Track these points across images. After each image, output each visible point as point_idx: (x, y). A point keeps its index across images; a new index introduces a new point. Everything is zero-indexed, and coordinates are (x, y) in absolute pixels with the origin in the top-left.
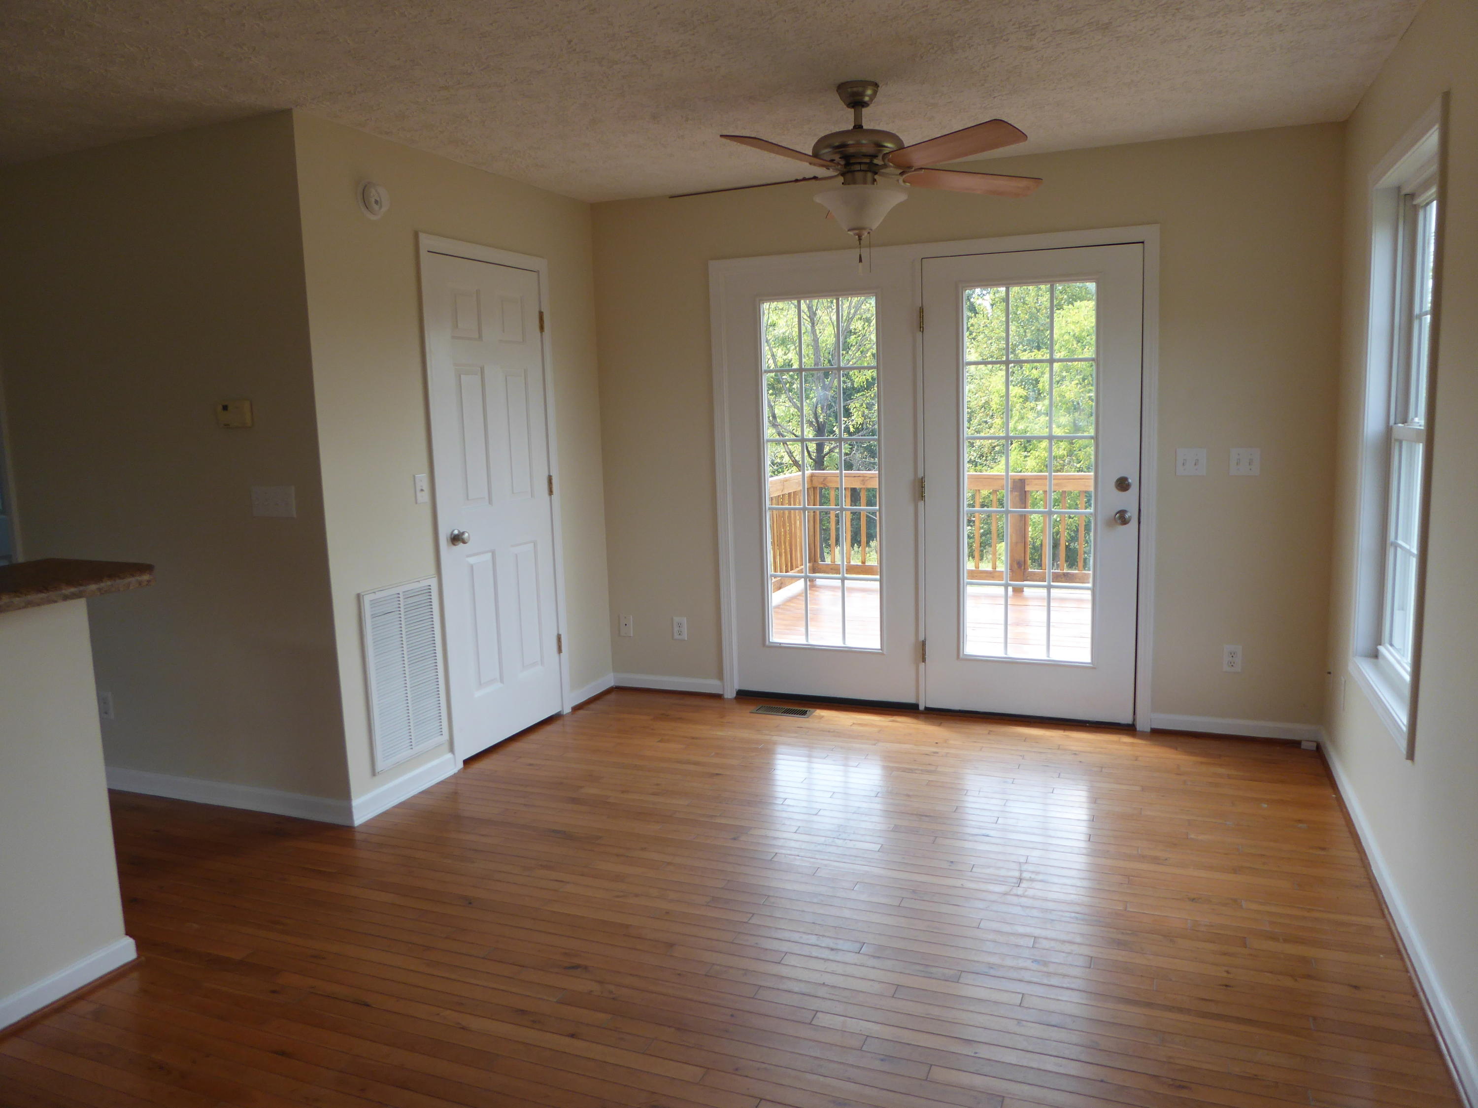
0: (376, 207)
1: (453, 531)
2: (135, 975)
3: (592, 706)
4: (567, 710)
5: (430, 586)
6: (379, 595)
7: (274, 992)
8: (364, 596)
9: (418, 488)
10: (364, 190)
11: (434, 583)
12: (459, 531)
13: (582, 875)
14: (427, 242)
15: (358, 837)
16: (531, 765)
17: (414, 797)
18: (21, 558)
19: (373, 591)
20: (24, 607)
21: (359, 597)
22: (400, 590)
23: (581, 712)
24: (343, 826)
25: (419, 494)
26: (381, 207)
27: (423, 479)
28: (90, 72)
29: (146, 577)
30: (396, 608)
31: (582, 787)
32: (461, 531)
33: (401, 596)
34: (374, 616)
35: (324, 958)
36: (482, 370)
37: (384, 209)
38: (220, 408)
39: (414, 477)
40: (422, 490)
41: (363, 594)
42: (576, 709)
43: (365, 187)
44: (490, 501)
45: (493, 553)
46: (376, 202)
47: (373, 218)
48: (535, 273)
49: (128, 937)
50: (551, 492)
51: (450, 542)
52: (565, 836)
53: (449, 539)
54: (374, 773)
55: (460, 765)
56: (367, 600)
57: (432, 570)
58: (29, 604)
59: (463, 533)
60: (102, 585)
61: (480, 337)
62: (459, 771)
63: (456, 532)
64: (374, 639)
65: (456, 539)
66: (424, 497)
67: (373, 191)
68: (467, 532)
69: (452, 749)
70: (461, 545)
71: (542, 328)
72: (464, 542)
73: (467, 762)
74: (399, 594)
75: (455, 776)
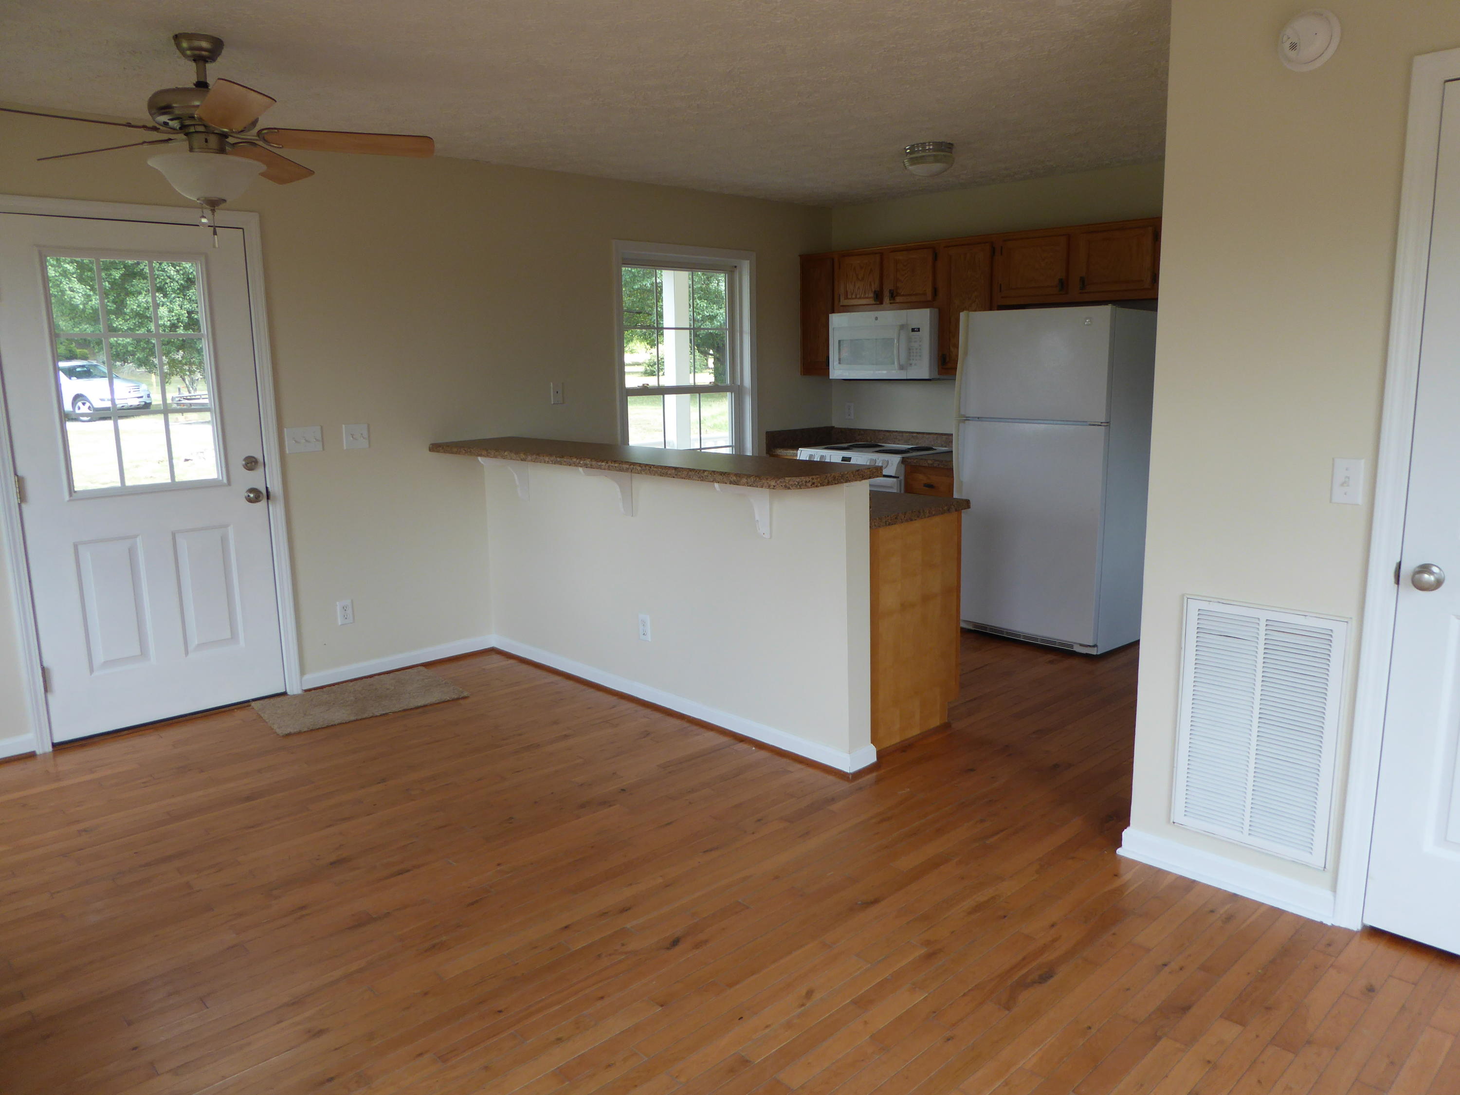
11: (1342, 628)
22: (1262, 615)
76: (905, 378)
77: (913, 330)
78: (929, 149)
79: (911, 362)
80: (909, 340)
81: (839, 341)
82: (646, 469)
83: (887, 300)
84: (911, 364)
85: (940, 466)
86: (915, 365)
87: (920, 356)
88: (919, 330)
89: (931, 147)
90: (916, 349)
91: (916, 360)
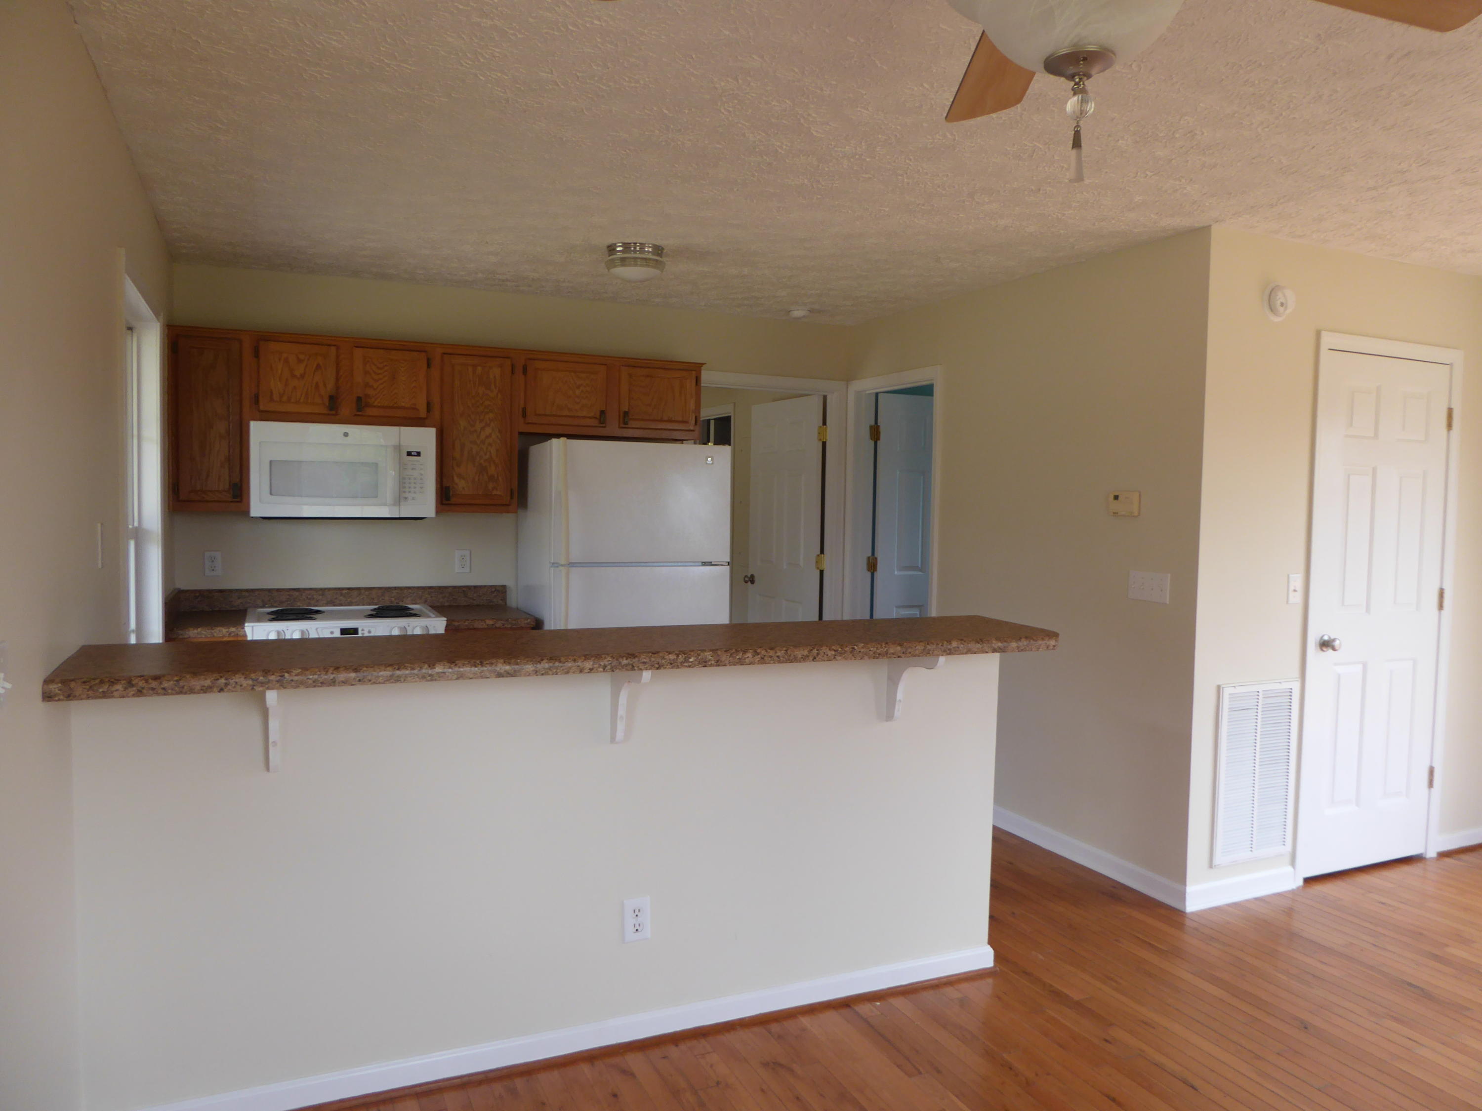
0: (1281, 309)
1: (1323, 636)
2: (990, 981)
3: (1465, 857)
4: (1431, 854)
5: (1291, 689)
6: (1239, 690)
7: (1106, 1041)
8: (1224, 689)
9: (1292, 588)
10: (1271, 293)
11: (1296, 687)
12: (1330, 637)
13: (1443, 1044)
14: (1328, 340)
15: (1188, 922)
16: (1383, 903)
17: (1247, 901)
18: (934, 613)
19: (1234, 685)
20: (966, 653)
21: (1219, 688)
22: (1261, 688)
23: (1448, 860)
24: (1176, 909)
25: (1291, 594)
26: (1286, 309)
27: (1297, 581)
28: (1050, 218)
29: (1052, 642)
30: (1254, 705)
31: (1447, 946)
32: (1332, 637)
33: (1260, 694)
34: (1232, 710)
35: (1154, 1028)
36: (1374, 470)
37: (1288, 311)
38: (1112, 497)
39: (1288, 576)
40: (1295, 591)
41: (1223, 686)
42: (1443, 855)
43: (1273, 289)
44: (1368, 610)
45: (1365, 665)
46: (1282, 304)
47: (1276, 319)
48: (1449, 366)
49: (989, 946)
50: (1441, 606)
51: (1318, 648)
52: (1425, 995)
53: (1318, 644)
54: (1211, 865)
55: (1300, 883)
56: (1227, 693)
57: (1296, 673)
58: (969, 651)
59: (1334, 640)
60: (1021, 644)
61: (1376, 435)
62: (1298, 888)
63: (1326, 638)
64: (1228, 733)
65: (1326, 644)
66: (1297, 598)
67: (1280, 295)
68: (1339, 639)
69: (1293, 862)
70: (1330, 651)
71: (1450, 426)
72: (1334, 649)
73: (1309, 881)
74: (1258, 692)
75: (1293, 892)
76: (398, 516)
77: (409, 454)
78: (648, 252)
79: (407, 495)
80: (402, 467)
81: (271, 462)
82: (846, 652)
83: (346, 410)
84: (406, 498)
85: (506, 626)
86: (413, 499)
87: (421, 488)
88: (418, 454)
89: (650, 250)
90: (415, 479)
91: (415, 493)
